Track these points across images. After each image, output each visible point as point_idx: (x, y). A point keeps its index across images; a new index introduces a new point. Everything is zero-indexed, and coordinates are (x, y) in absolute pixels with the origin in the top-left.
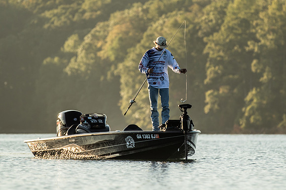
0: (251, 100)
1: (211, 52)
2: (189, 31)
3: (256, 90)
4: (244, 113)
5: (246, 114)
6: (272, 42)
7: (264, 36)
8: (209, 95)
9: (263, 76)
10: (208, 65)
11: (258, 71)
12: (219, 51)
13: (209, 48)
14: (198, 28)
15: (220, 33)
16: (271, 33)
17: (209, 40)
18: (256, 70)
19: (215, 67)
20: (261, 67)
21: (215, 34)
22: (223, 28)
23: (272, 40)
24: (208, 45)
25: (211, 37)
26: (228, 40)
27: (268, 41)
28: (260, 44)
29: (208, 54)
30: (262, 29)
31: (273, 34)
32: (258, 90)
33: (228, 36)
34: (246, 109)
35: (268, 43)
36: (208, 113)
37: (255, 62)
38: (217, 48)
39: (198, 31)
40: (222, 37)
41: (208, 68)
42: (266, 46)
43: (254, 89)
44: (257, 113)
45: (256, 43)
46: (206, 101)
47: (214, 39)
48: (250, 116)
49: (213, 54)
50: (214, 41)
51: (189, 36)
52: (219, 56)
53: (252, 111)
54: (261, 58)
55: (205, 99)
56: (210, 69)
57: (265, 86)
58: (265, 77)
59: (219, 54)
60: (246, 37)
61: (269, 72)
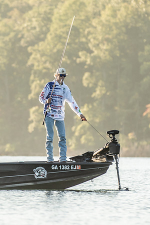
1: (36, 64)
2: (10, 39)
3: (88, 107)
4: (74, 132)
5: (77, 134)
6: (107, 53)
7: (97, 46)
8: (34, 112)
9: (95, 91)
10: (32, 78)
11: (91, 85)
12: (45, 62)
13: (34, 59)
14: (20, 36)
15: (46, 41)
16: (106, 43)
17: (34, 50)
18: (88, 84)
19: (40, 81)
20: (93, 80)
21: (41, 43)
22: (49, 37)
23: (106, 50)
24: (33, 56)
25: (36, 47)
26: (55, 50)
27: (102, 52)
28: (92, 55)
29: (33, 65)
30: (94, 38)
31: (108, 44)
32: (90, 107)
33: (55, 45)
34: (76, 128)
35: (102, 54)
36: (33, 132)
37: (87, 75)
38: (43, 59)
39: (20, 40)
40: (48, 47)
41: (33, 81)
42: (100, 58)
43: (86, 106)
44: (88, 133)
45: (88, 54)
46: (30, 119)
47: (40, 49)
48: (80, 136)
49: (39, 66)
50: (39, 51)
51: (10, 45)
52: (45, 68)
53: (82, 131)
54: (94, 71)
55: (29, 117)
56: (35, 83)
57: (97, 102)
58: (98, 92)
59: (45, 65)
60: (76, 46)
61: (102, 86)
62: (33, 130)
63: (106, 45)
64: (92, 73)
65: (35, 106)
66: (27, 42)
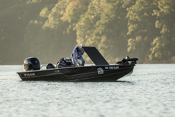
0: (156, 44)
1: (131, 17)
2: (117, 4)
3: (158, 38)
4: (151, 51)
5: (153, 52)
6: (168, 10)
7: (162, 7)
8: (130, 42)
9: (162, 30)
10: (129, 24)
11: (159, 27)
12: (135, 16)
13: (130, 14)
14: (121, 3)
15: (136, 5)
17: (130, 10)
18: (158, 27)
19: (133, 25)
20: (161, 24)
21: (133, 6)
22: (137, 3)
25: (131, 8)
26: (140, 10)
27: (165, 9)
28: (160, 11)
29: (129, 17)
30: (161, 3)
31: (168, 6)
32: (159, 38)
33: (140, 7)
34: (152, 49)
35: (165, 11)
36: (129, 52)
37: (157, 22)
38: (134, 14)
39: (122, 5)
40: (137, 8)
41: (129, 26)
42: (164, 13)
43: (157, 38)
44: (159, 51)
45: (158, 11)
46: (128, 45)
47: (133, 9)
48: (155, 53)
49: (132, 18)
50: (132, 10)
51: (117, 7)
52: (135, 19)
53: (156, 50)
54: (161, 20)
55: (128, 44)
56: (130, 26)
57: (163, 35)
58: (163, 30)
59: (135, 17)
60: (151, 7)
61: (165, 27)
62: (130, 50)
63: (167, 6)
64: (160, 20)
65: (130, 38)
66: (125, 6)
